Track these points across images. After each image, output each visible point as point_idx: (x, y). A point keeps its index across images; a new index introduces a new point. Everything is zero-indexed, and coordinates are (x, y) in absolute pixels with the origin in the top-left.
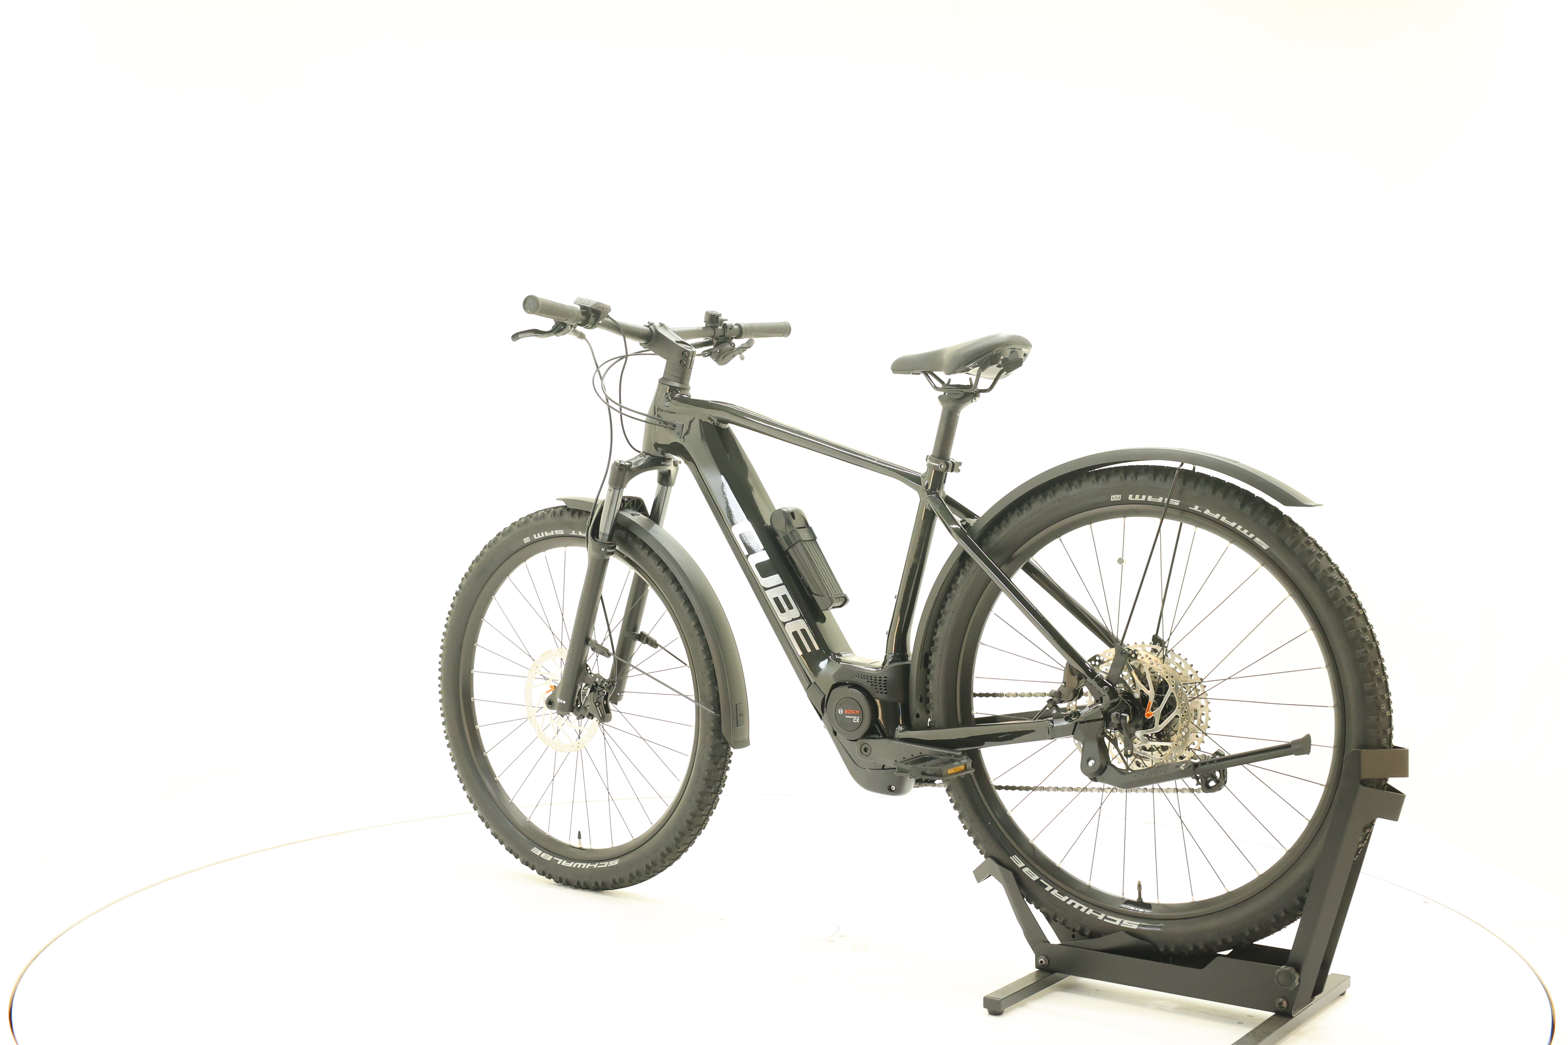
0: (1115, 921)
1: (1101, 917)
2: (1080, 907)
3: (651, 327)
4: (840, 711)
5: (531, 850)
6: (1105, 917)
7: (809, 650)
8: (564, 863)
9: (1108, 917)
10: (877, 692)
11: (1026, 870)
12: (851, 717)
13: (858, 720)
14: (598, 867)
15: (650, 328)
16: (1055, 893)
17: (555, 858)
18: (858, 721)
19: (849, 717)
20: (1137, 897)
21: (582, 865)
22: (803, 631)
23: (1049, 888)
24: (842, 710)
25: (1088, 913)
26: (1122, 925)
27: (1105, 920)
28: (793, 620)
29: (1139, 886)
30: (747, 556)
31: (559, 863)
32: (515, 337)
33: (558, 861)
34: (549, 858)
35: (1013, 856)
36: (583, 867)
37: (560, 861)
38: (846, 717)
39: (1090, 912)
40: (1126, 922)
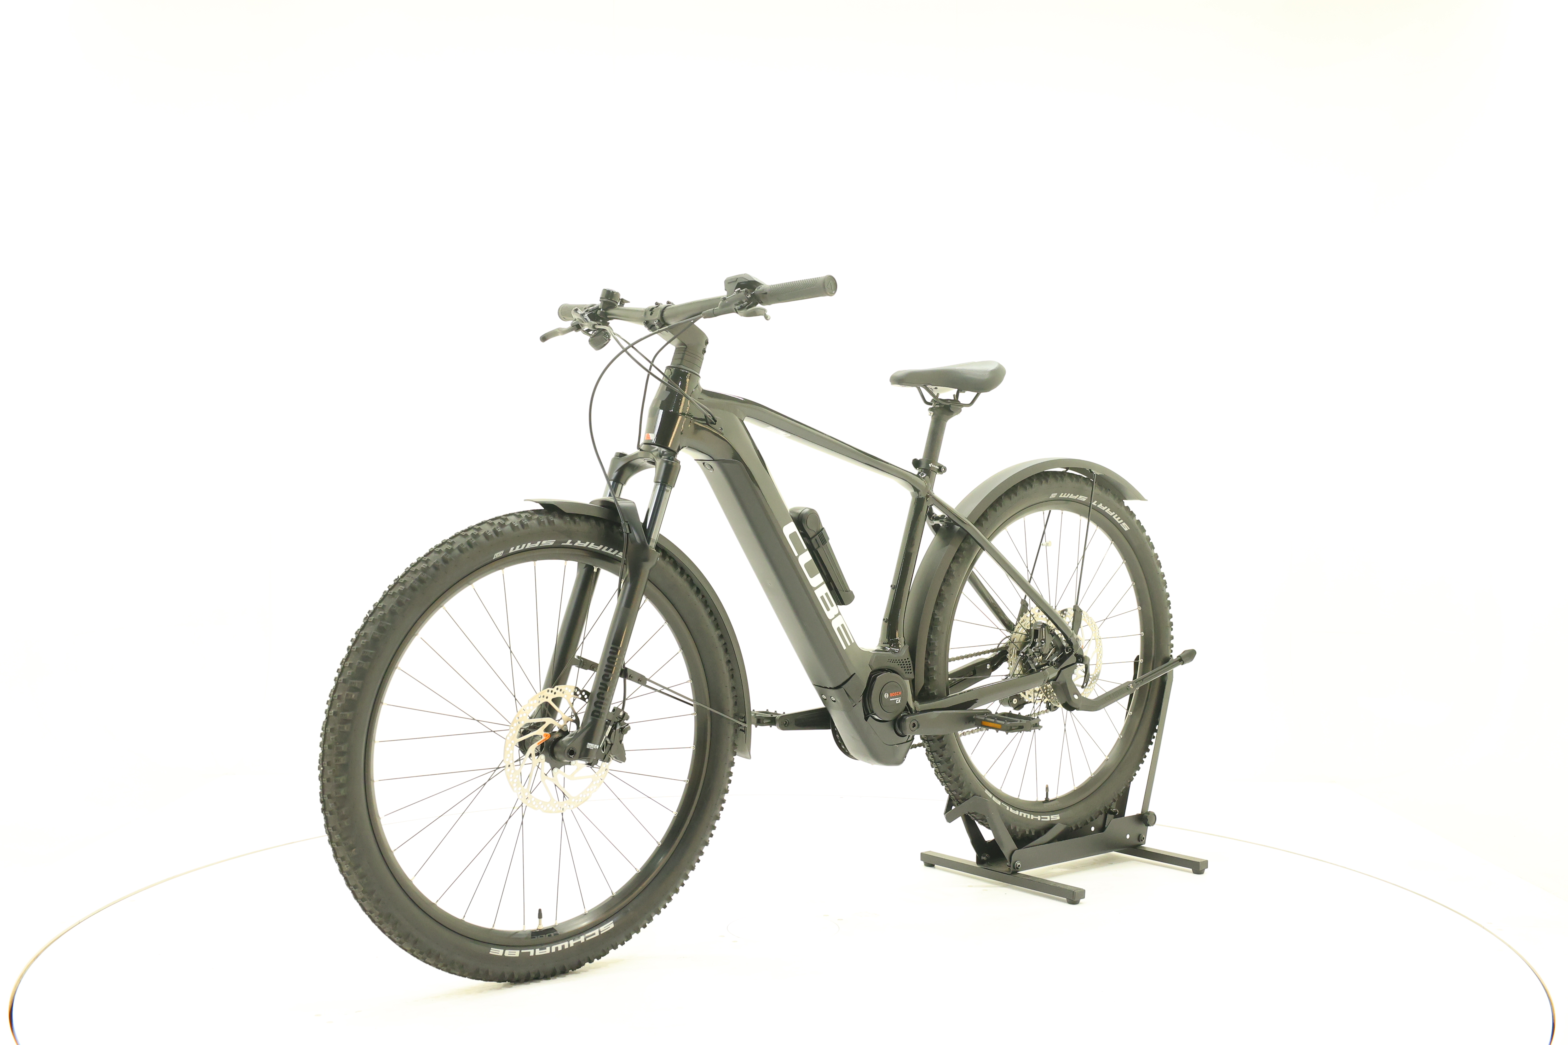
0: (1047, 818)
1: (1039, 818)
2: (1027, 816)
4: (886, 696)
5: (490, 953)
6: (1041, 818)
7: (849, 644)
8: (538, 952)
9: (1042, 817)
12: (895, 699)
13: (899, 700)
14: (587, 939)
16: (1011, 810)
17: (522, 951)
18: (899, 702)
19: (893, 699)
20: (1045, 797)
21: (563, 946)
23: (1008, 808)
24: (888, 695)
27: (1042, 820)
29: (1047, 788)
30: (798, 556)
31: (532, 954)
33: (530, 952)
34: (516, 953)
36: (566, 947)
37: (532, 952)
38: (891, 700)
39: (1032, 817)
40: (1052, 817)
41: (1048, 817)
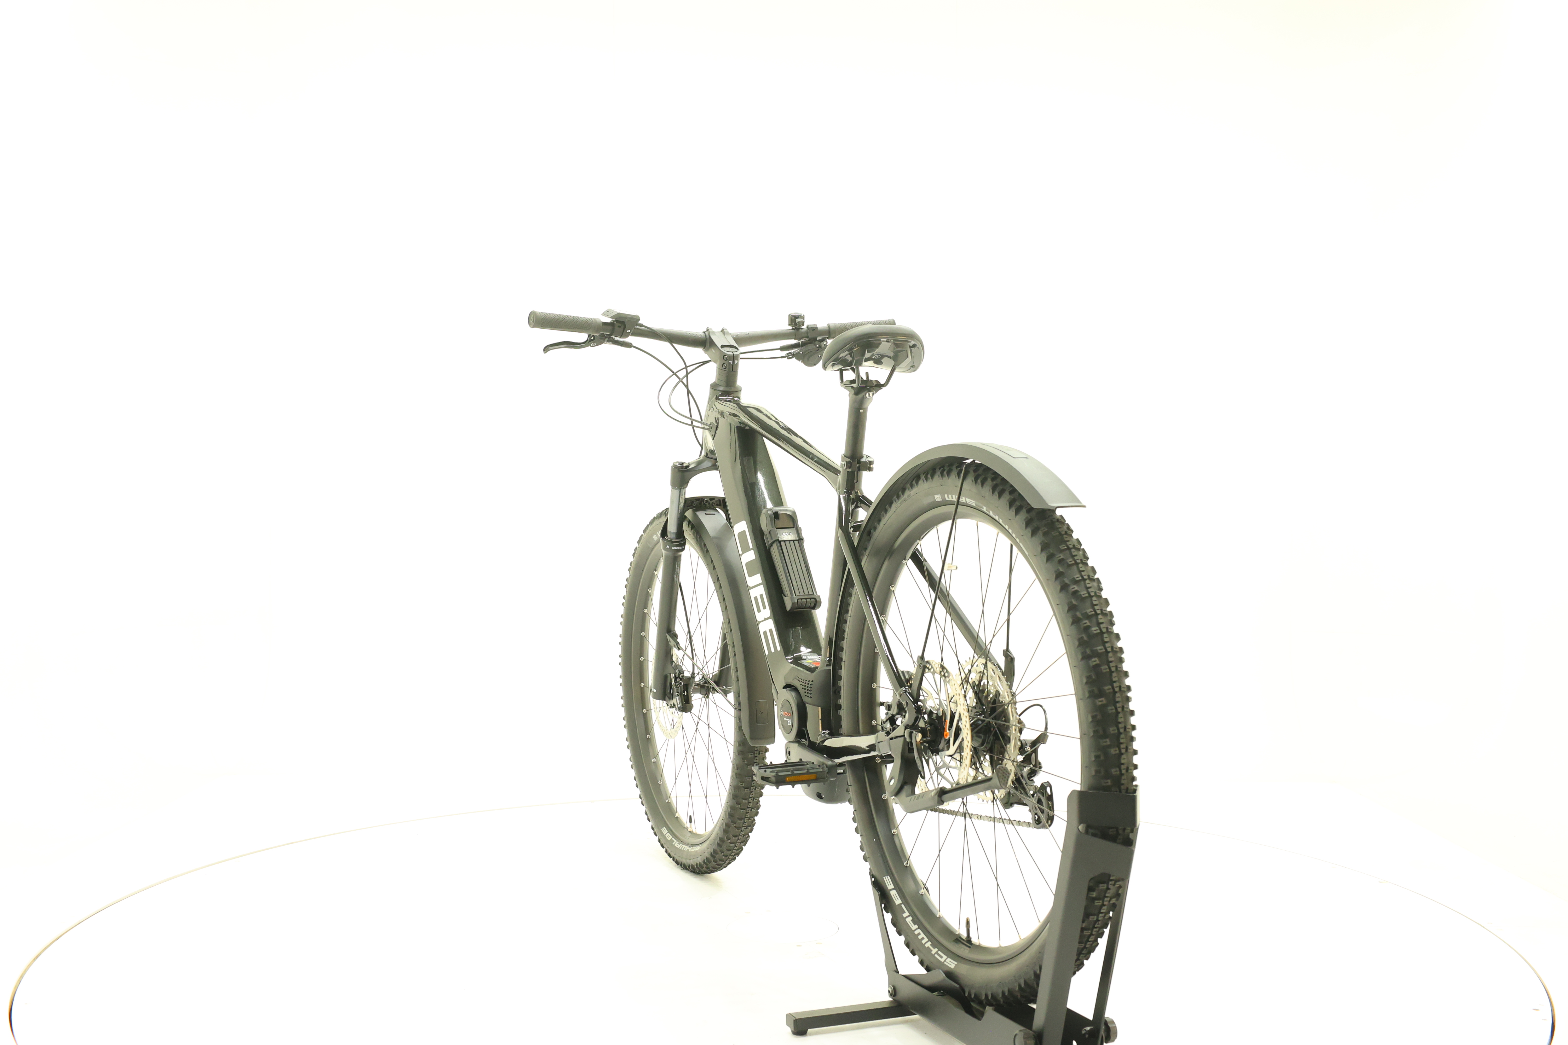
0: (942, 957)
2: (923, 938)
3: (707, 333)
5: (662, 830)
6: (937, 953)
7: (773, 651)
8: (677, 845)
9: (939, 952)
10: (806, 696)
11: (894, 894)
12: (787, 720)
14: (691, 851)
15: (705, 334)
17: (673, 839)
18: (790, 724)
20: (966, 934)
21: (685, 848)
22: (771, 631)
24: (782, 712)
25: (927, 945)
26: (945, 963)
27: (936, 956)
28: (766, 619)
30: (742, 554)
31: (674, 844)
32: (546, 349)
34: (670, 838)
35: (886, 877)
36: (685, 850)
37: (675, 842)
38: (784, 719)
39: (929, 945)
40: (949, 960)
41: (945, 957)
